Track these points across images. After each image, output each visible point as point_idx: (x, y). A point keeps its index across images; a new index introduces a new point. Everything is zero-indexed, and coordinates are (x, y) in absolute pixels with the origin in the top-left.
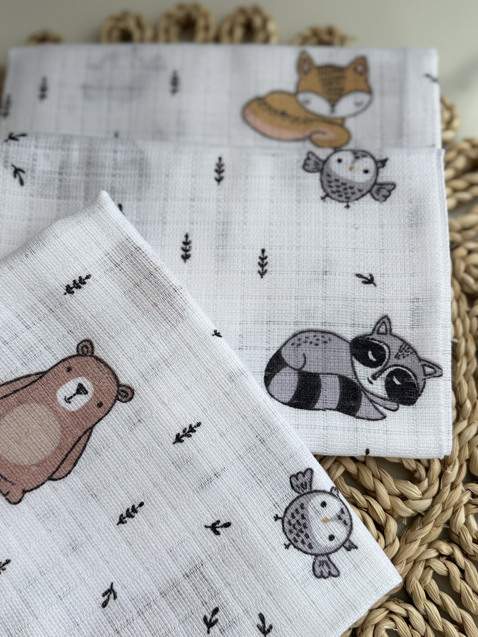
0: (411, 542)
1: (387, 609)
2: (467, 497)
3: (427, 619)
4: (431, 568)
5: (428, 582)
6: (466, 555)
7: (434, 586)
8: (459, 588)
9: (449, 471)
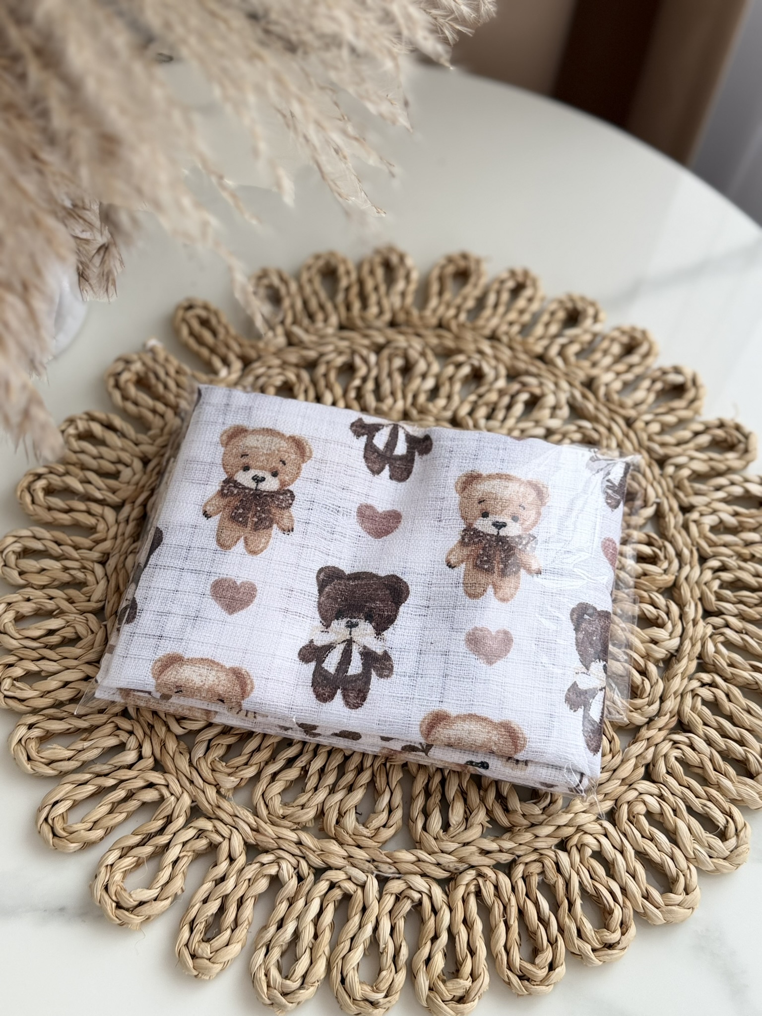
0: (673, 678)
1: (671, 740)
2: (709, 630)
3: (709, 742)
4: (697, 695)
5: (699, 708)
6: (726, 680)
7: (706, 711)
8: (728, 708)
9: (687, 609)
